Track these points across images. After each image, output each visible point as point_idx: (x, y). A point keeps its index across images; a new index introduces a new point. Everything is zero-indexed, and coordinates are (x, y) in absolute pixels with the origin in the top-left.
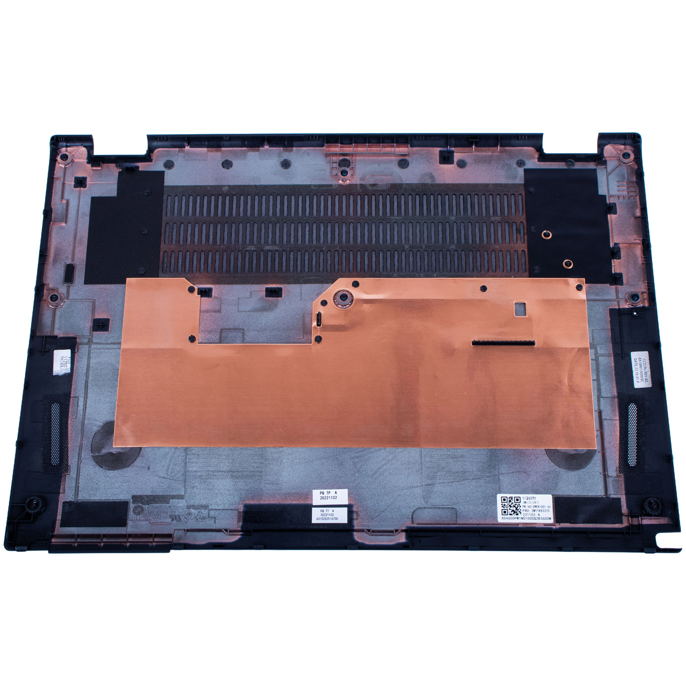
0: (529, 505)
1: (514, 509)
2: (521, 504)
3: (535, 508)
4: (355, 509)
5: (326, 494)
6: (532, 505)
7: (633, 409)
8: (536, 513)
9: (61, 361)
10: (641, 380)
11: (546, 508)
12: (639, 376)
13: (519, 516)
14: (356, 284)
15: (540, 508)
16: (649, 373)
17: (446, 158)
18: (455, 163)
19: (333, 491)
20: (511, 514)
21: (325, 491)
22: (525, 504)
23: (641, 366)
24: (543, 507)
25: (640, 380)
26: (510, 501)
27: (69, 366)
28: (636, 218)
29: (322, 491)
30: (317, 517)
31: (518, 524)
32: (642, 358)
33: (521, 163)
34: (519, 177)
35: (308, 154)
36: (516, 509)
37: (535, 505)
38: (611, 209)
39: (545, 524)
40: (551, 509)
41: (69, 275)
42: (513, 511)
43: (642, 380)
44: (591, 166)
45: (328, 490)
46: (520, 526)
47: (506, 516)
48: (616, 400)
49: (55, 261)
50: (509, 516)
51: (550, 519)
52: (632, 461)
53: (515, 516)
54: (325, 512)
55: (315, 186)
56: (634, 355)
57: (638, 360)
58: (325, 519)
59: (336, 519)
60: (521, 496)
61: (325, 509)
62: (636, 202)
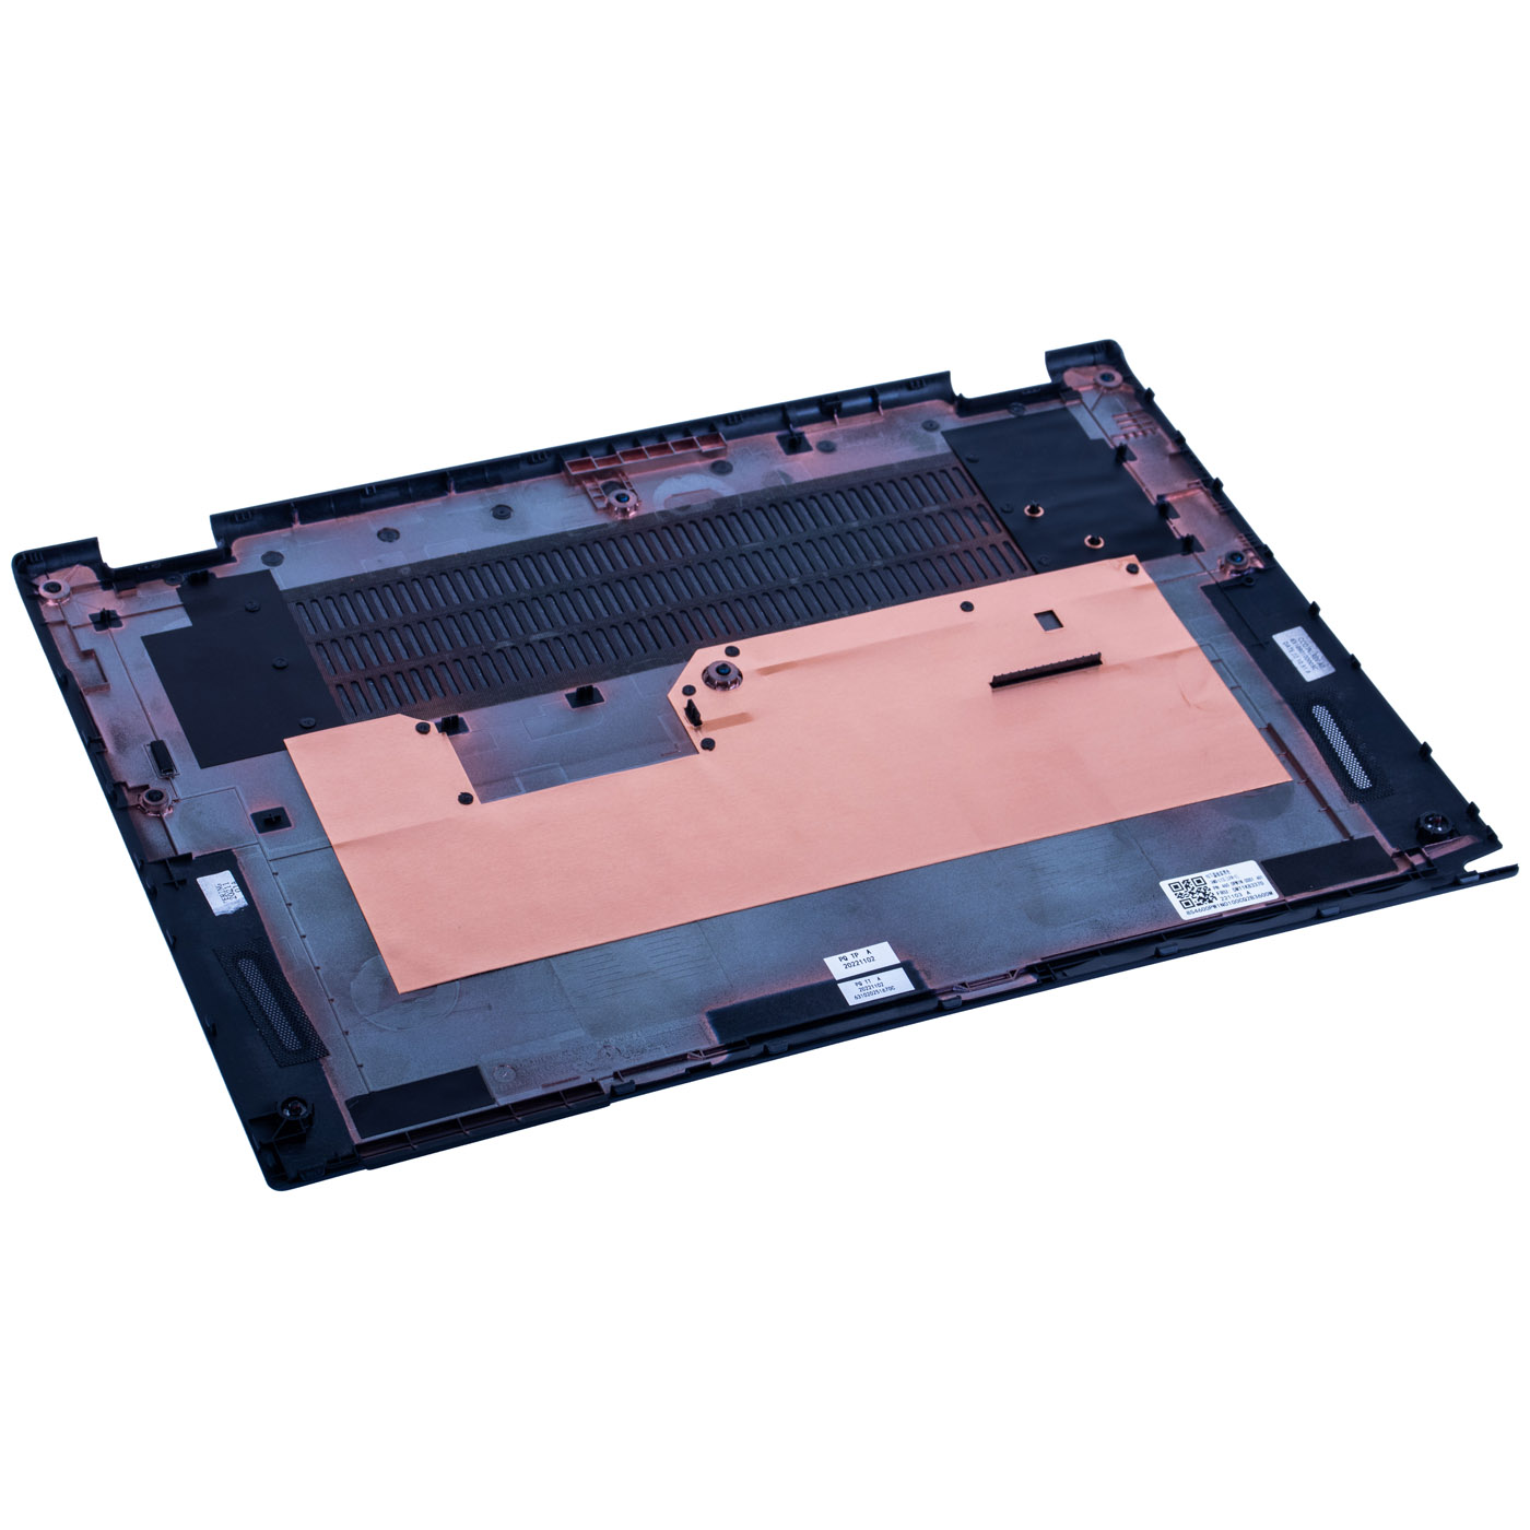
0: (1224, 883)
1: (1201, 895)
2: (1209, 885)
3: (1236, 886)
4: (917, 967)
5: (851, 959)
6: (1229, 883)
7: (1321, 713)
8: (1243, 892)
9: (220, 893)
10: (1310, 666)
11: (1256, 881)
12: (1305, 663)
13: (1215, 902)
14: (733, 652)
15: (1245, 883)
16: (1320, 655)
17: (794, 445)
18: (814, 448)
19: (862, 952)
20: (1199, 904)
21: (848, 954)
22: (1215, 885)
23: (1300, 649)
24: (1249, 880)
25: (1309, 668)
26: (1187, 886)
27: (240, 895)
28: (1173, 456)
29: (842, 955)
30: (853, 995)
31: (1221, 914)
32: (1296, 638)
33: (930, 426)
34: (940, 446)
35: (536, 488)
36: (1204, 894)
37: (1235, 880)
38: (1122, 453)
39: (1267, 904)
40: (1265, 879)
41: (162, 759)
42: (1200, 898)
43: (1313, 667)
44: (1054, 405)
45: (853, 952)
46: (1224, 916)
47: (1193, 909)
48: (1286, 706)
49: (121, 745)
50: (1197, 908)
51: (1271, 893)
52: (1362, 781)
53: (1207, 904)
54: (864, 984)
55: (574, 532)
56: (1280, 639)
57: (1290, 643)
58: (871, 994)
59: (891, 988)
60: (1203, 874)
61: (862, 980)
62: (1160, 436)
